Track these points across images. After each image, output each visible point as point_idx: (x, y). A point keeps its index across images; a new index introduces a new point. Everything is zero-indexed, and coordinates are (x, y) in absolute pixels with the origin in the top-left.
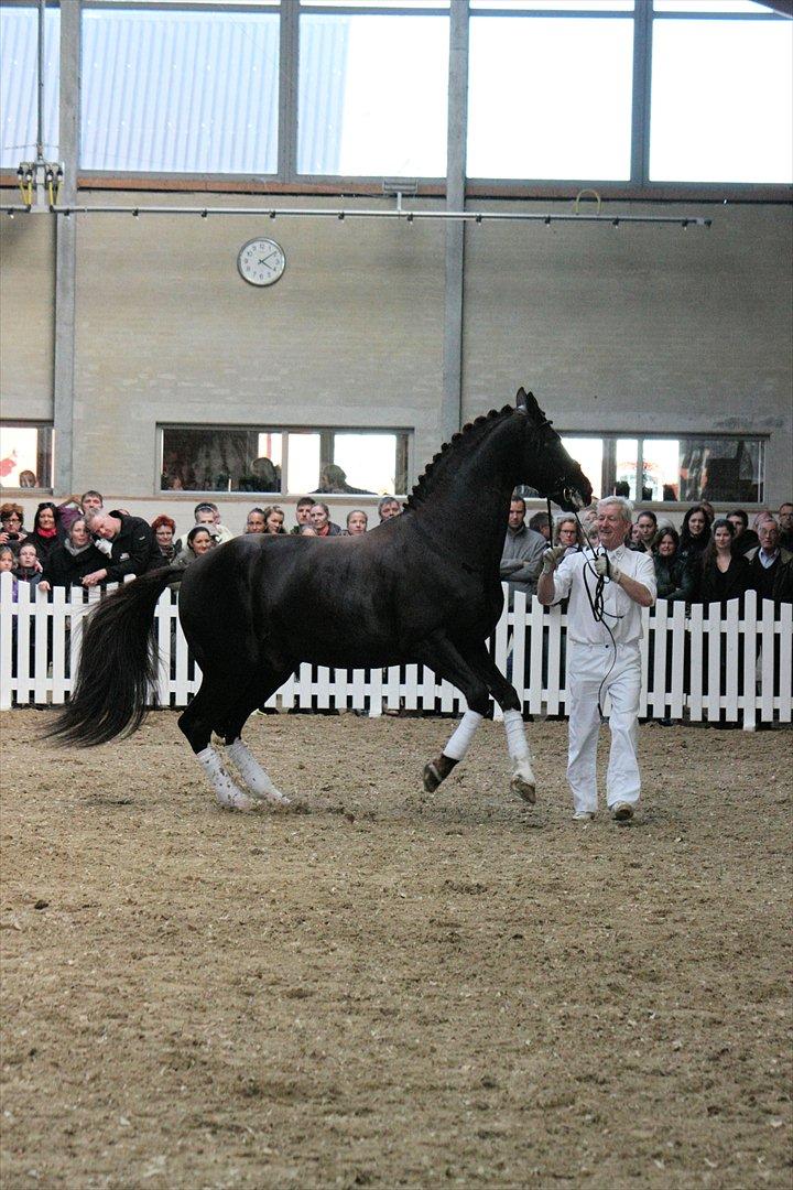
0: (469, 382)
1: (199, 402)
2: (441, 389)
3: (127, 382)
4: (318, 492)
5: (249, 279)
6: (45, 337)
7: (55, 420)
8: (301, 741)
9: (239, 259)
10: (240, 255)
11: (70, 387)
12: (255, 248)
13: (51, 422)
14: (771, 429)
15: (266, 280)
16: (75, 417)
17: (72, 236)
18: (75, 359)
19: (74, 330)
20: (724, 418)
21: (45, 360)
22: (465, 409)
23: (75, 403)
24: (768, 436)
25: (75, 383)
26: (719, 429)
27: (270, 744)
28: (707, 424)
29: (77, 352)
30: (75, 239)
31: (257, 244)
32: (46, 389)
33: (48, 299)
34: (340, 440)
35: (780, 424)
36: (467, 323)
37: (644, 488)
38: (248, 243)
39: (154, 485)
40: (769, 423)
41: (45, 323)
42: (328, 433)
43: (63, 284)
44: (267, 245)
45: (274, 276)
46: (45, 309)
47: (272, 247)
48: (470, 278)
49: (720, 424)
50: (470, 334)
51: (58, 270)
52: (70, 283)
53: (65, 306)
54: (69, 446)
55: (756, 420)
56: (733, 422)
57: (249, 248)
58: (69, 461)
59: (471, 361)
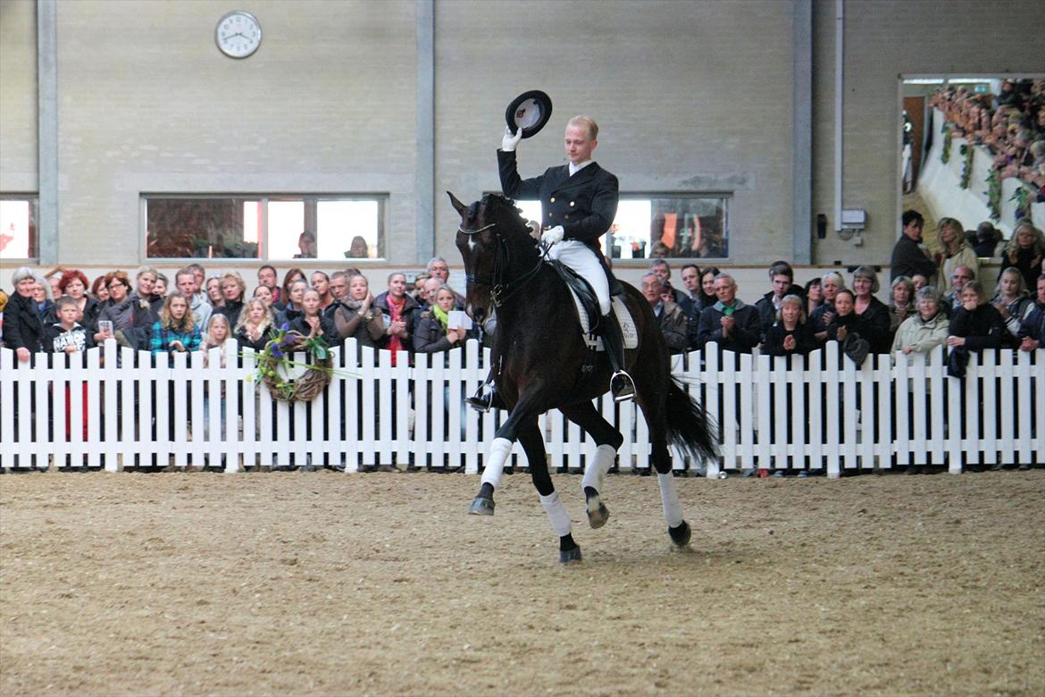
0: (442, 147)
1: (180, 172)
2: (415, 155)
3: (110, 154)
4: (299, 256)
5: (226, 51)
6: (29, 112)
7: (41, 192)
8: (273, 497)
9: (216, 33)
10: (217, 28)
11: (54, 159)
12: (231, 21)
13: (36, 194)
14: (735, 187)
15: (243, 52)
16: (60, 188)
17: (53, 12)
18: (60, 134)
19: (57, 104)
20: (687, 178)
21: (29, 134)
22: (438, 173)
23: (60, 175)
24: (731, 193)
25: (60, 156)
26: (684, 188)
27: (243, 500)
28: (673, 183)
29: (61, 126)
30: (56, 15)
31: (234, 18)
32: (30, 162)
33: (30, 74)
34: (323, 207)
35: (743, 181)
36: (439, 89)
37: (613, 247)
38: (224, 18)
39: (139, 252)
40: (731, 180)
41: (28, 100)
42: (310, 199)
43: (46, 59)
44: (243, 18)
45: (251, 48)
46: (29, 86)
47: (249, 20)
48: (442, 45)
49: (685, 182)
50: (441, 102)
51: (40, 46)
52: (52, 58)
53: (47, 80)
54: (54, 218)
55: (721, 178)
56: (697, 180)
57: (226, 22)
58: (54, 231)
59: (442, 127)
